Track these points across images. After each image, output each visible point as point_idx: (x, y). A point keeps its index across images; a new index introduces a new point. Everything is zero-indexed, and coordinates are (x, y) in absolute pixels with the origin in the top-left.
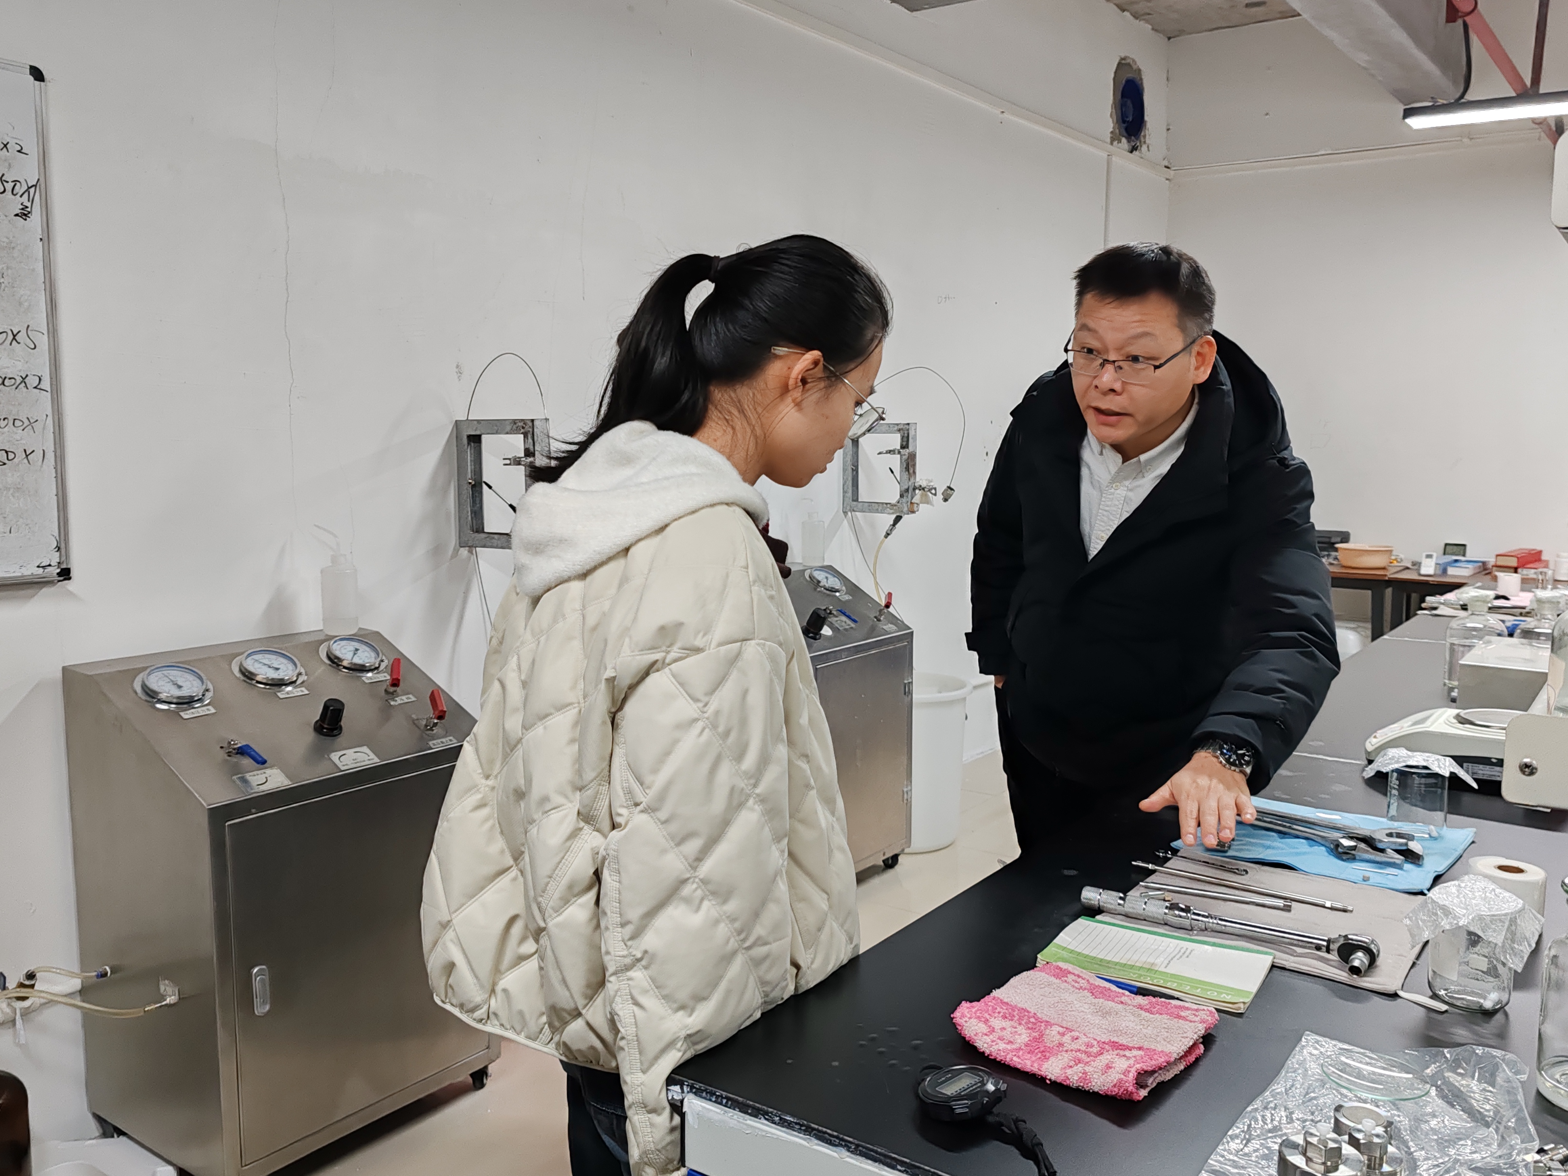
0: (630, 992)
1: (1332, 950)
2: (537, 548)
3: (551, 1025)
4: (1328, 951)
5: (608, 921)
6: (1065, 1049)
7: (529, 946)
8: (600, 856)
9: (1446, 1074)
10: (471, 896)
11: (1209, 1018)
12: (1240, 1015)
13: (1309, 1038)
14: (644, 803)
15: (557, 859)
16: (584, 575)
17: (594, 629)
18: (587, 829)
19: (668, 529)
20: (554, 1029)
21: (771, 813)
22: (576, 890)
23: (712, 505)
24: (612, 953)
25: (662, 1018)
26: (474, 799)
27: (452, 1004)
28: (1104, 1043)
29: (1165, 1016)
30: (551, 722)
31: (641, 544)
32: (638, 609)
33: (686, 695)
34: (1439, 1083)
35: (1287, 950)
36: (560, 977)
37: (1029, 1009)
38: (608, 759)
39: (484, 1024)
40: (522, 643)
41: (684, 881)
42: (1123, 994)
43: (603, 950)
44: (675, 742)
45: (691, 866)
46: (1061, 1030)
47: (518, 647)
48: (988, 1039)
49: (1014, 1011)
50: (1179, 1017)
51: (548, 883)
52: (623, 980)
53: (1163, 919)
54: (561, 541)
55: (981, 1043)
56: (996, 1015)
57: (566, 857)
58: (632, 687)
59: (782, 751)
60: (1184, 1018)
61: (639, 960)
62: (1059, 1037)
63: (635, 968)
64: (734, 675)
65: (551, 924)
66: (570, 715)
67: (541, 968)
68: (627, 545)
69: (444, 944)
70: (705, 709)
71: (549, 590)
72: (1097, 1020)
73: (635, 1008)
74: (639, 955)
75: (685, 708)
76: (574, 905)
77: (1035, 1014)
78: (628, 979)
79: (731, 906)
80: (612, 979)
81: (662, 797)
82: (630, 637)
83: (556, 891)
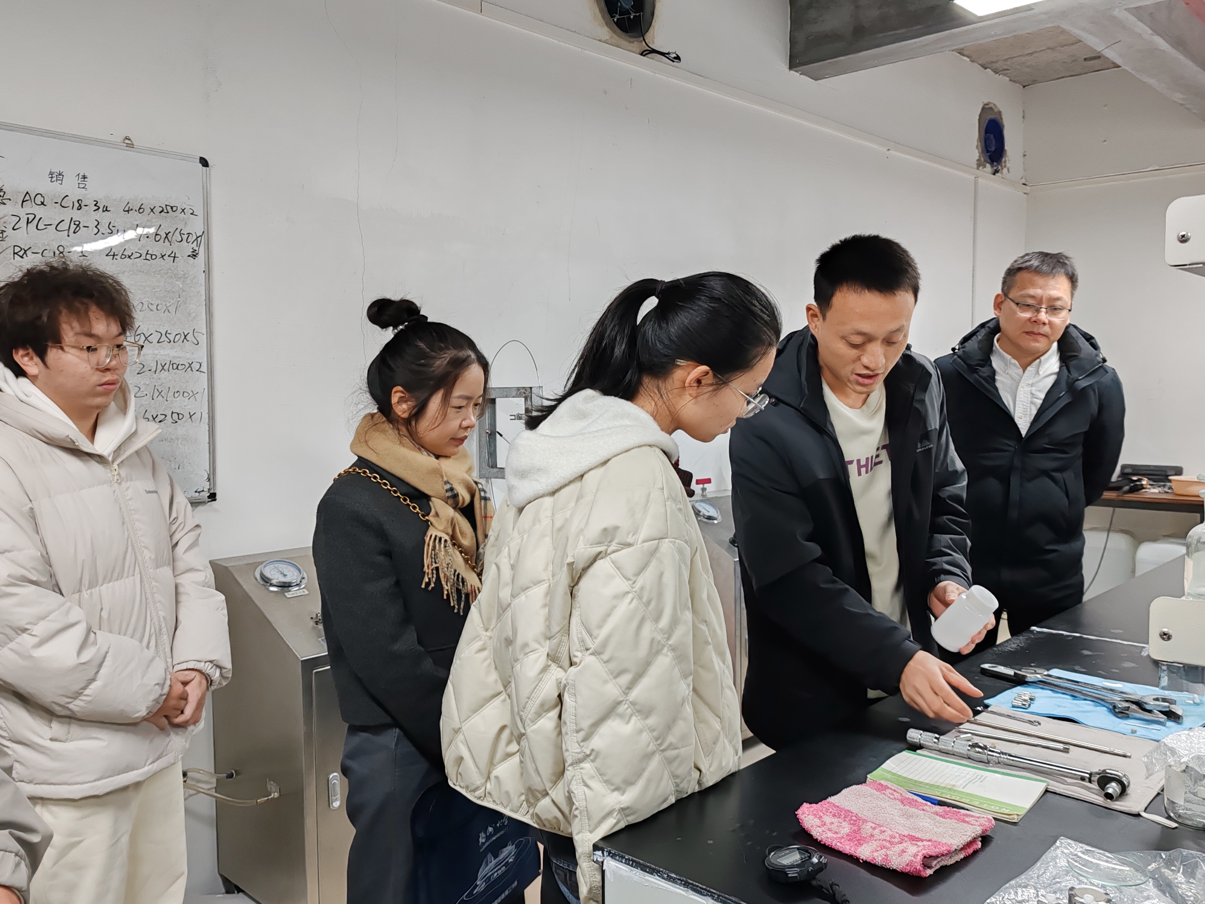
0: (582, 777)
1: (1094, 781)
2: (523, 474)
3: (527, 801)
4: (1090, 781)
5: (567, 728)
6: (875, 838)
7: (514, 747)
8: (562, 685)
9: (1163, 870)
10: (475, 711)
11: (987, 823)
12: (1014, 824)
13: (1063, 841)
14: (592, 649)
15: (534, 686)
16: (553, 493)
17: (560, 530)
18: (554, 666)
19: (610, 462)
20: (530, 805)
21: (680, 658)
22: (546, 707)
23: (640, 447)
24: (570, 751)
25: (604, 796)
26: (478, 644)
27: (461, 787)
28: (904, 836)
29: (953, 820)
30: (530, 592)
31: (591, 472)
32: (589, 516)
33: (621, 576)
34: (1157, 876)
35: (1059, 780)
36: (535, 767)
37: (853, 811)
38: (568, 617)
39: (482, 800)
40: (512, 539)
41: (619, 703)
42: (926, 805)
43: (564, 748)
44: (614, 607)
45: (624, 693)
46: (873, 825)
47: (509, 542)
48: (820, 830)
49: (842, 812)
50: (964, 821)
51: (527, 702)
52: (577, 769)
53: (967, 755)
54: (539, 470)
55: (815, 832)
56: (828, 814)
57: (539, 685)
58: (585, 570)
59: (688, 615)
60: (968, 822)
61: (588, 756)
62: (871, 830)
63: (586, 761)
64: (654, 563)
65: (529, 730)
66: (543, 587)
67: (521, 762)
68: (582, 473)
69: (456, 744)
70: (634, 586)
71: (529, 503)
72: (902, 820)
73: (586, 789)
74: (588, 752)
75: (620, 585)
76: (544, 718)
77: (857, 814)
78: (581, 769)
79: (652, 721)
80: (570, 768)
81: (605, 644)
82: (584, 537)
83: (533, 707)
